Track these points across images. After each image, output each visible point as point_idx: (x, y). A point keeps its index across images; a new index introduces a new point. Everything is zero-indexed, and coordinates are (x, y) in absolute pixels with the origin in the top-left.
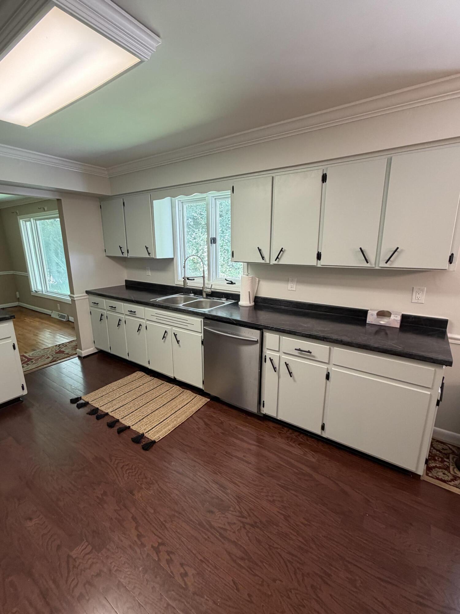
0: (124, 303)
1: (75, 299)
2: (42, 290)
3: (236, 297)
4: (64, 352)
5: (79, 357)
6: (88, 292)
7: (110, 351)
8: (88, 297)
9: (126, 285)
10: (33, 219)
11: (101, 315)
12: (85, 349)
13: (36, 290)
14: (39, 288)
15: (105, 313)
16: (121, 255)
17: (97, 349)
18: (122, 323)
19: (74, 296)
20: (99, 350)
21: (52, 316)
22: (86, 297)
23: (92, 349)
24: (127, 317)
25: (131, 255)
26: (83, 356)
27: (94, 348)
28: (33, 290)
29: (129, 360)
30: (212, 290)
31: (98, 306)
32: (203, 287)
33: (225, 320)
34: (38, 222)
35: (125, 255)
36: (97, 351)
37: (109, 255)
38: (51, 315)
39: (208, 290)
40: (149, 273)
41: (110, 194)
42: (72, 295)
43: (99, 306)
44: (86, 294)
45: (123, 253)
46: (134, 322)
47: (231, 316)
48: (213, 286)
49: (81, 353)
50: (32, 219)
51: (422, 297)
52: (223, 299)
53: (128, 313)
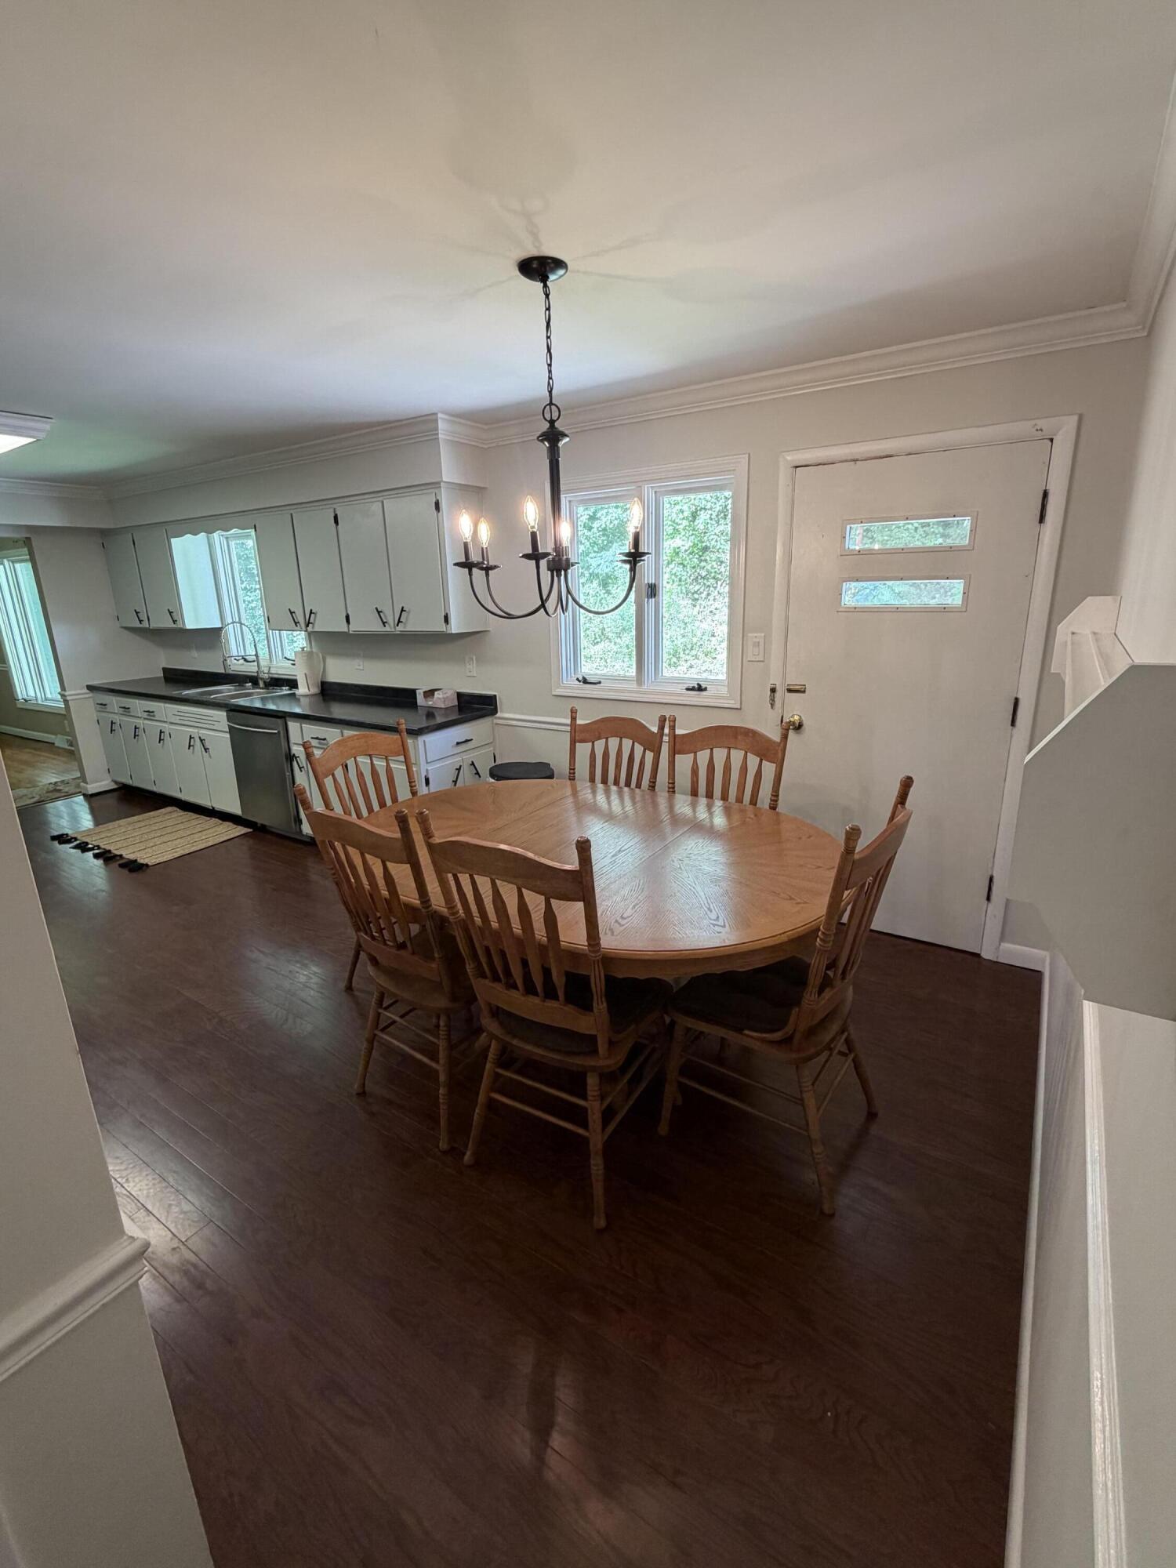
0: (166, 703)
1: (68, 698)
2: (36, 697)
3: (293, 684)
4: (61, 790)
5: (85, 795)
6: (90, 688)
7: (131, 782)
8: (91, 695)
9: (165, 677)
10: (8, 561)
11: (111, 722)
12: (92, 783)
13: (25, 697)
14: (32, 693)
15: (117, 718)
16: (138, 625)
17: (116, 782)
18: (140, 732)
19: (66, 693)
20: (121, 785)
21: (56, 745)
22: (87, 696)
23: (106, 783)
24: (146, 722)
25: (153, 625)
26: (90, 793)
27: (110, 780)
28: (20, 697)
29: (183, 799)
30: (270, 675)
31: (106, 708)
32: (257, 672)
33: (257, 711)
34: (17, 566)
35: (145, 624)
36: (115, 787)
37: (124, 625)
38: (54, 744)
39: (266, 676)
40: (195, 654)
41: (112, 527)
42: (63, 692)
43: (109, 708)
44: (88, 691)
45: (141, 621)
46: (154, 727)
47: (265, 705)
48: (271, 669)
49: (86, 789)
50: (6, 561)
51: (472, 668)
52: (284, 688)
53: (145, 715)
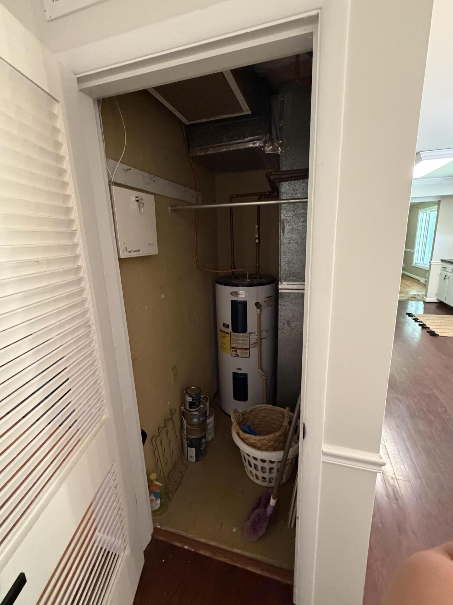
1: (432, 264)
2: (420, 262)
4: (416, 298)
5: (424, 302)
6: (442, 261)
10: (428, 211)
11: (445, 275)
12: (429, 297)
15: (448, 274)
20: (440, 301)
21: (420, 281)
22: (440, 263)
23: (434, 299)
26: (426, 301)
27: (436, 298)
28: (415, 261)
31: (445, 269)
34: (431, 213)
36: (437, 301)
42: (431, 261)
49: (425, 299)
